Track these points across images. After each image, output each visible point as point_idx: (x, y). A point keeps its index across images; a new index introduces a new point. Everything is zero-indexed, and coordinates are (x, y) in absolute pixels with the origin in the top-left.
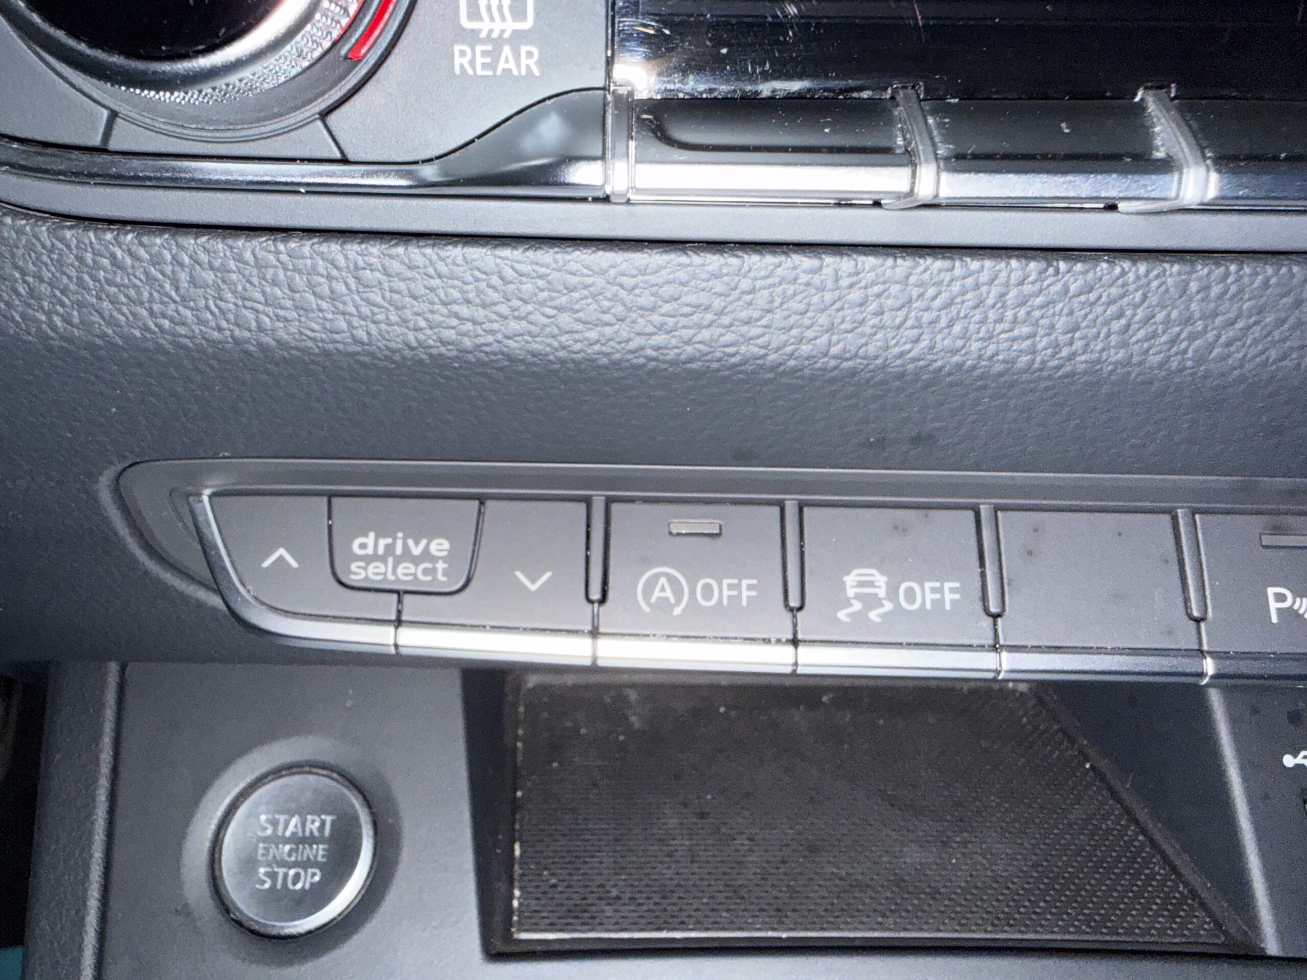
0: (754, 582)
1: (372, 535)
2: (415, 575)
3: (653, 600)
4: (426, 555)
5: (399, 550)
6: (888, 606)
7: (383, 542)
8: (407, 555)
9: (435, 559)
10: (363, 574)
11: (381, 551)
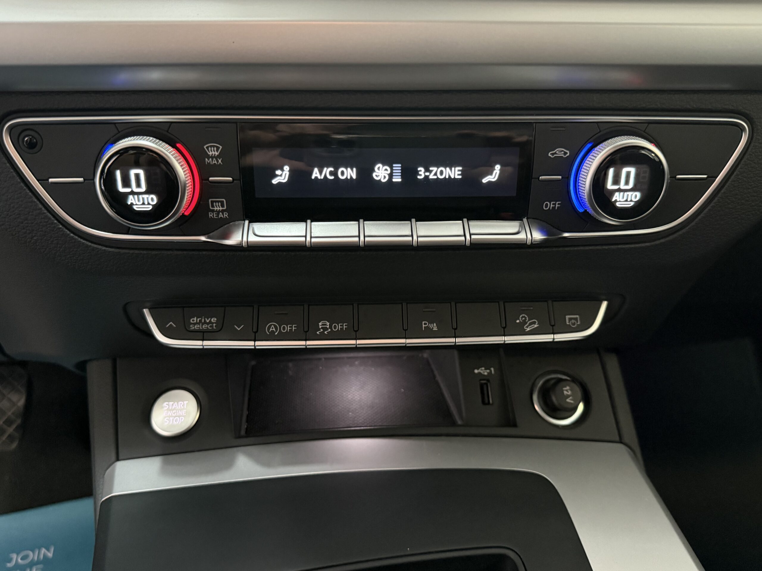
0: (296, 325)
1: (196, 318)
2: (207, 327)
3: (270, 331)
4: (210, 322)
5: (203, 321)
6: (330, 330)
7: (198, 319)
8: (205, 322)
9: (213, 323)
10: (194, 328)
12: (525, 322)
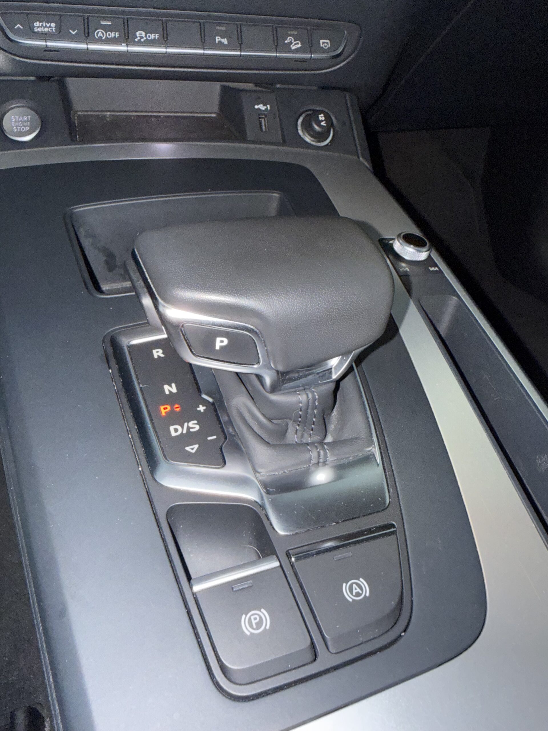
0: (119, 33)
1: (38, 22)
2: (48, 30)
3: (98, 36)
4: (50, 27)
5: (44, 25)
6: (145, 38)
8: (46, 26)
9: (52, 27)
10: (37, 30)
11: (40, 25)
12: (291, 43)
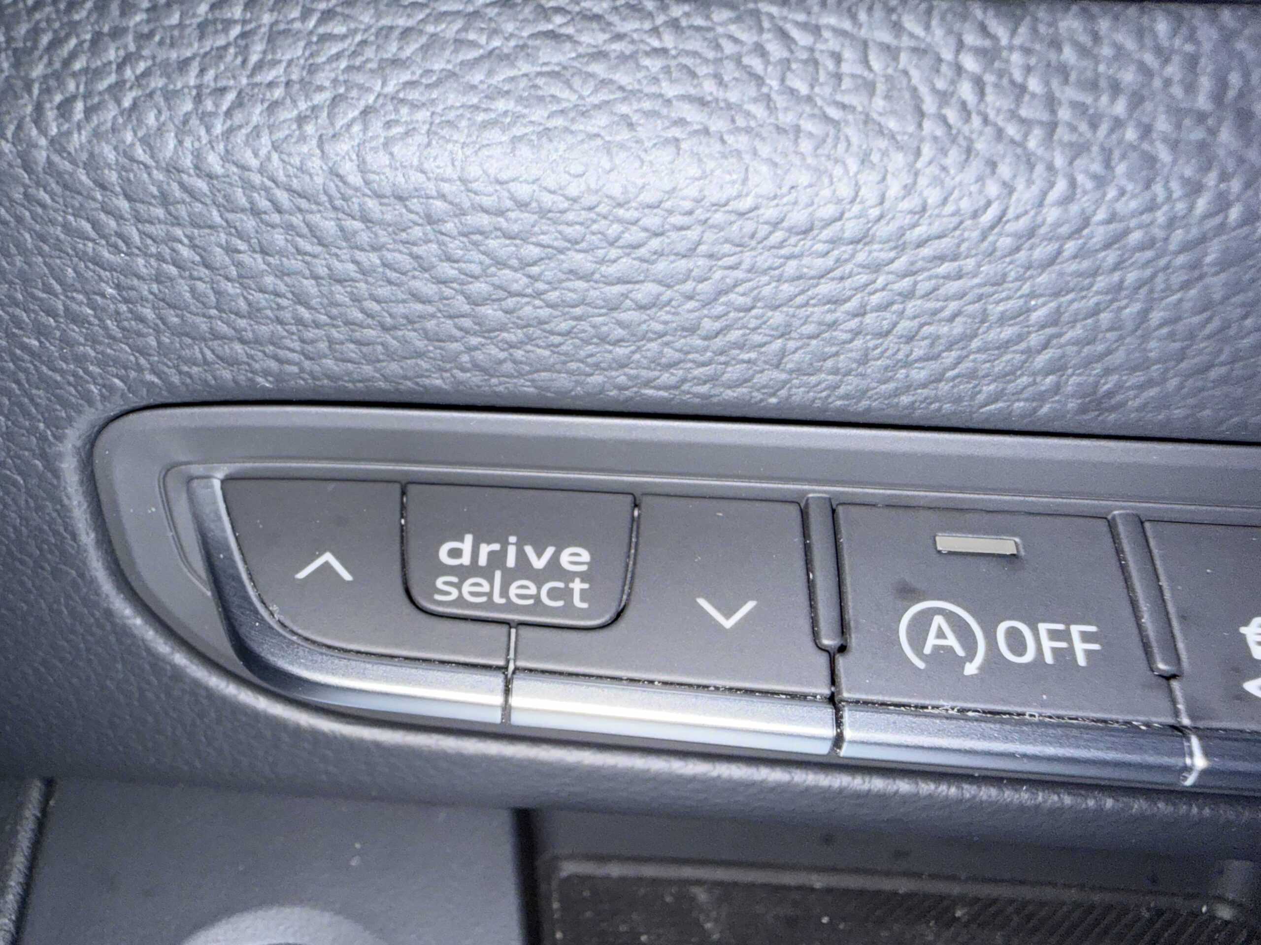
11: (483, 561)
